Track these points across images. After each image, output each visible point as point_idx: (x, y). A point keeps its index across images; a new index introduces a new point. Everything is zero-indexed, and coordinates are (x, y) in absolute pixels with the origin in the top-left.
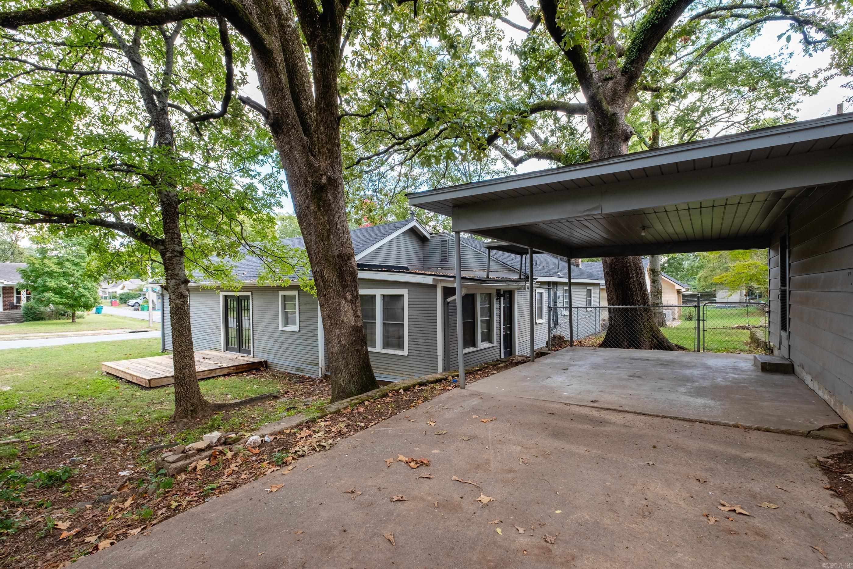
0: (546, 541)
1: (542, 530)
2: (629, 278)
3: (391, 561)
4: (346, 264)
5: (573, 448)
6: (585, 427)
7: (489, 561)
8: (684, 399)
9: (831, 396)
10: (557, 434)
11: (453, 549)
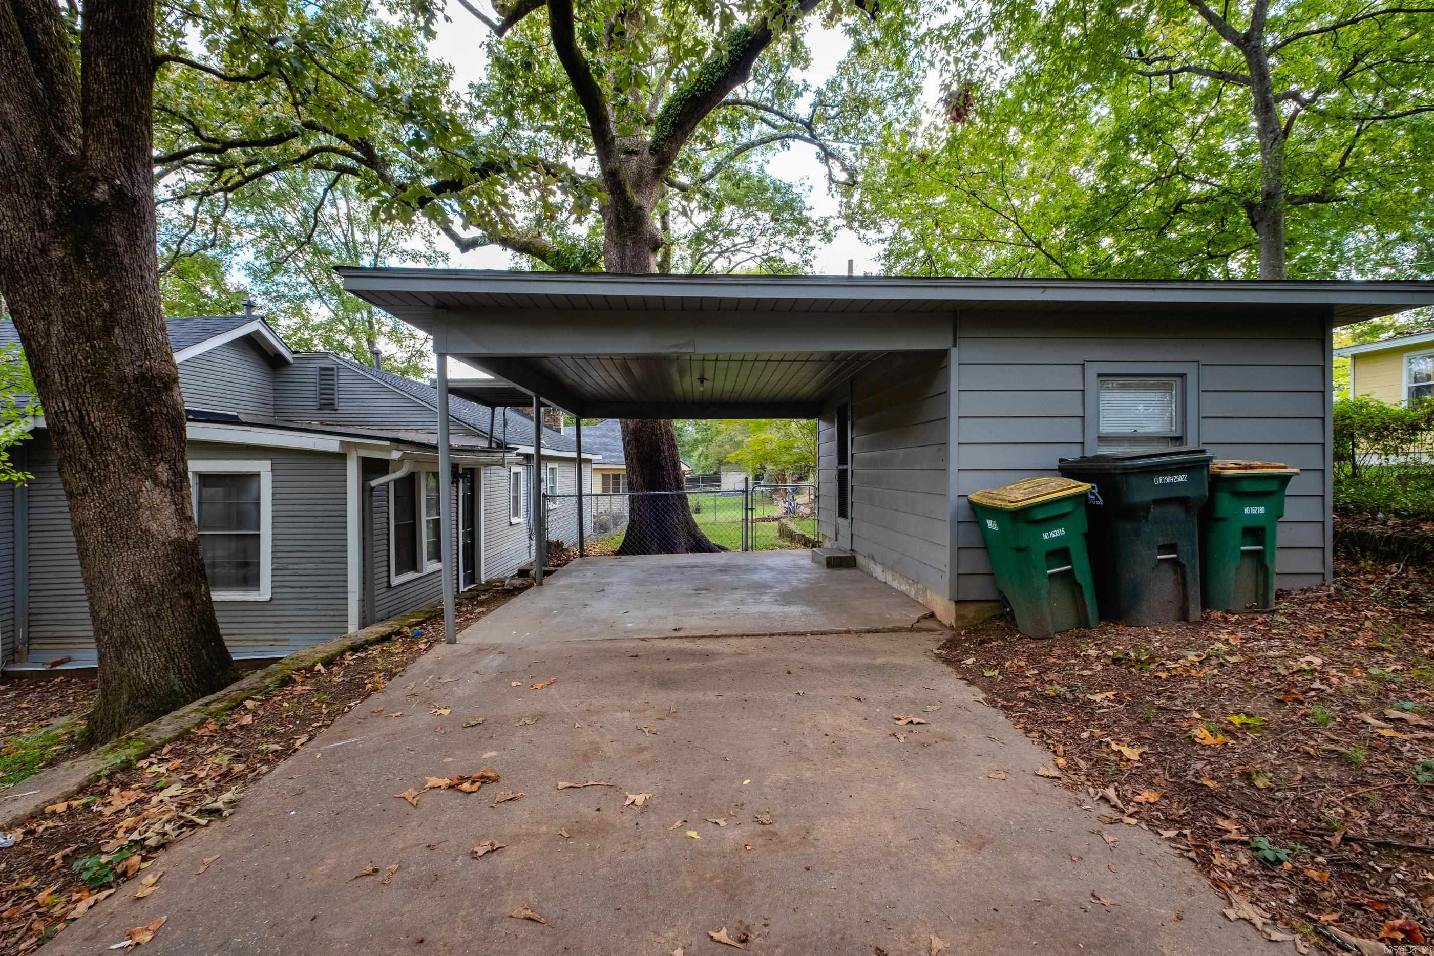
0: (763, 824)
1: (745, 811)
2: (659, 451)
3: (560, 947)
4: (159, 399)
5: (700, 696)
6: (692, 665)
7: (712, 879)
8: (777, 609)
9: (910, 585)
10: (664, 682)
11: (646, 885)
